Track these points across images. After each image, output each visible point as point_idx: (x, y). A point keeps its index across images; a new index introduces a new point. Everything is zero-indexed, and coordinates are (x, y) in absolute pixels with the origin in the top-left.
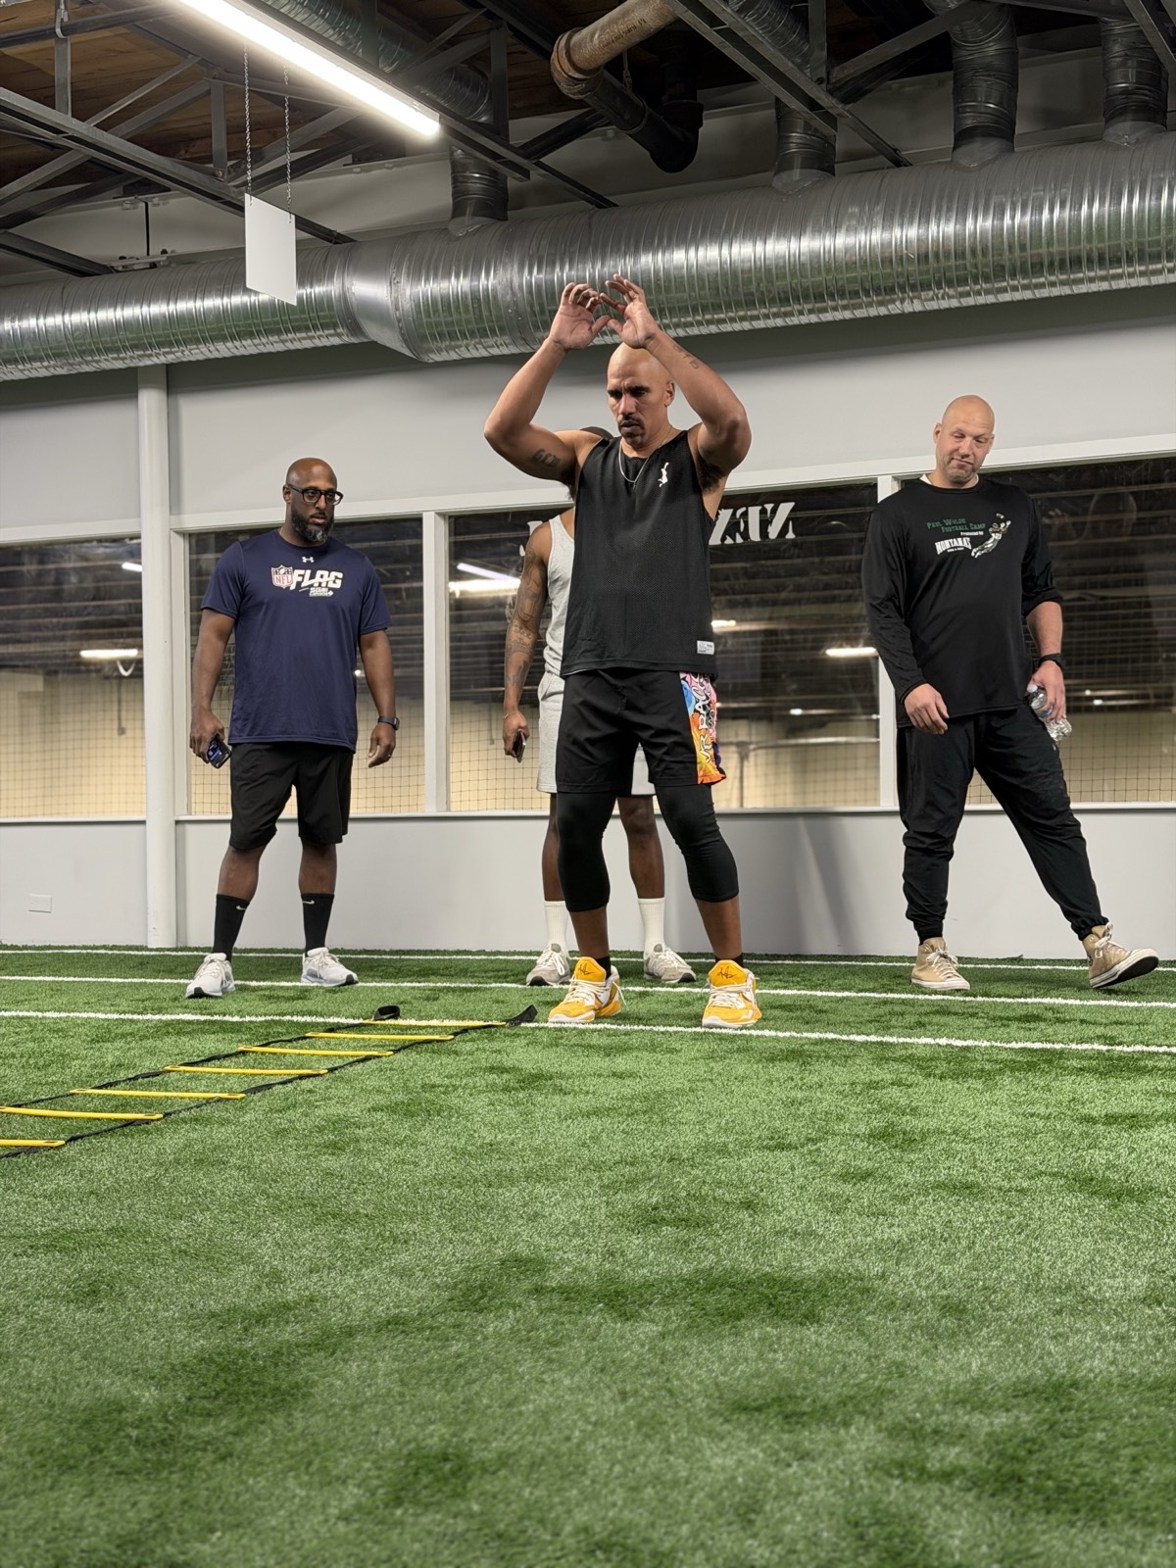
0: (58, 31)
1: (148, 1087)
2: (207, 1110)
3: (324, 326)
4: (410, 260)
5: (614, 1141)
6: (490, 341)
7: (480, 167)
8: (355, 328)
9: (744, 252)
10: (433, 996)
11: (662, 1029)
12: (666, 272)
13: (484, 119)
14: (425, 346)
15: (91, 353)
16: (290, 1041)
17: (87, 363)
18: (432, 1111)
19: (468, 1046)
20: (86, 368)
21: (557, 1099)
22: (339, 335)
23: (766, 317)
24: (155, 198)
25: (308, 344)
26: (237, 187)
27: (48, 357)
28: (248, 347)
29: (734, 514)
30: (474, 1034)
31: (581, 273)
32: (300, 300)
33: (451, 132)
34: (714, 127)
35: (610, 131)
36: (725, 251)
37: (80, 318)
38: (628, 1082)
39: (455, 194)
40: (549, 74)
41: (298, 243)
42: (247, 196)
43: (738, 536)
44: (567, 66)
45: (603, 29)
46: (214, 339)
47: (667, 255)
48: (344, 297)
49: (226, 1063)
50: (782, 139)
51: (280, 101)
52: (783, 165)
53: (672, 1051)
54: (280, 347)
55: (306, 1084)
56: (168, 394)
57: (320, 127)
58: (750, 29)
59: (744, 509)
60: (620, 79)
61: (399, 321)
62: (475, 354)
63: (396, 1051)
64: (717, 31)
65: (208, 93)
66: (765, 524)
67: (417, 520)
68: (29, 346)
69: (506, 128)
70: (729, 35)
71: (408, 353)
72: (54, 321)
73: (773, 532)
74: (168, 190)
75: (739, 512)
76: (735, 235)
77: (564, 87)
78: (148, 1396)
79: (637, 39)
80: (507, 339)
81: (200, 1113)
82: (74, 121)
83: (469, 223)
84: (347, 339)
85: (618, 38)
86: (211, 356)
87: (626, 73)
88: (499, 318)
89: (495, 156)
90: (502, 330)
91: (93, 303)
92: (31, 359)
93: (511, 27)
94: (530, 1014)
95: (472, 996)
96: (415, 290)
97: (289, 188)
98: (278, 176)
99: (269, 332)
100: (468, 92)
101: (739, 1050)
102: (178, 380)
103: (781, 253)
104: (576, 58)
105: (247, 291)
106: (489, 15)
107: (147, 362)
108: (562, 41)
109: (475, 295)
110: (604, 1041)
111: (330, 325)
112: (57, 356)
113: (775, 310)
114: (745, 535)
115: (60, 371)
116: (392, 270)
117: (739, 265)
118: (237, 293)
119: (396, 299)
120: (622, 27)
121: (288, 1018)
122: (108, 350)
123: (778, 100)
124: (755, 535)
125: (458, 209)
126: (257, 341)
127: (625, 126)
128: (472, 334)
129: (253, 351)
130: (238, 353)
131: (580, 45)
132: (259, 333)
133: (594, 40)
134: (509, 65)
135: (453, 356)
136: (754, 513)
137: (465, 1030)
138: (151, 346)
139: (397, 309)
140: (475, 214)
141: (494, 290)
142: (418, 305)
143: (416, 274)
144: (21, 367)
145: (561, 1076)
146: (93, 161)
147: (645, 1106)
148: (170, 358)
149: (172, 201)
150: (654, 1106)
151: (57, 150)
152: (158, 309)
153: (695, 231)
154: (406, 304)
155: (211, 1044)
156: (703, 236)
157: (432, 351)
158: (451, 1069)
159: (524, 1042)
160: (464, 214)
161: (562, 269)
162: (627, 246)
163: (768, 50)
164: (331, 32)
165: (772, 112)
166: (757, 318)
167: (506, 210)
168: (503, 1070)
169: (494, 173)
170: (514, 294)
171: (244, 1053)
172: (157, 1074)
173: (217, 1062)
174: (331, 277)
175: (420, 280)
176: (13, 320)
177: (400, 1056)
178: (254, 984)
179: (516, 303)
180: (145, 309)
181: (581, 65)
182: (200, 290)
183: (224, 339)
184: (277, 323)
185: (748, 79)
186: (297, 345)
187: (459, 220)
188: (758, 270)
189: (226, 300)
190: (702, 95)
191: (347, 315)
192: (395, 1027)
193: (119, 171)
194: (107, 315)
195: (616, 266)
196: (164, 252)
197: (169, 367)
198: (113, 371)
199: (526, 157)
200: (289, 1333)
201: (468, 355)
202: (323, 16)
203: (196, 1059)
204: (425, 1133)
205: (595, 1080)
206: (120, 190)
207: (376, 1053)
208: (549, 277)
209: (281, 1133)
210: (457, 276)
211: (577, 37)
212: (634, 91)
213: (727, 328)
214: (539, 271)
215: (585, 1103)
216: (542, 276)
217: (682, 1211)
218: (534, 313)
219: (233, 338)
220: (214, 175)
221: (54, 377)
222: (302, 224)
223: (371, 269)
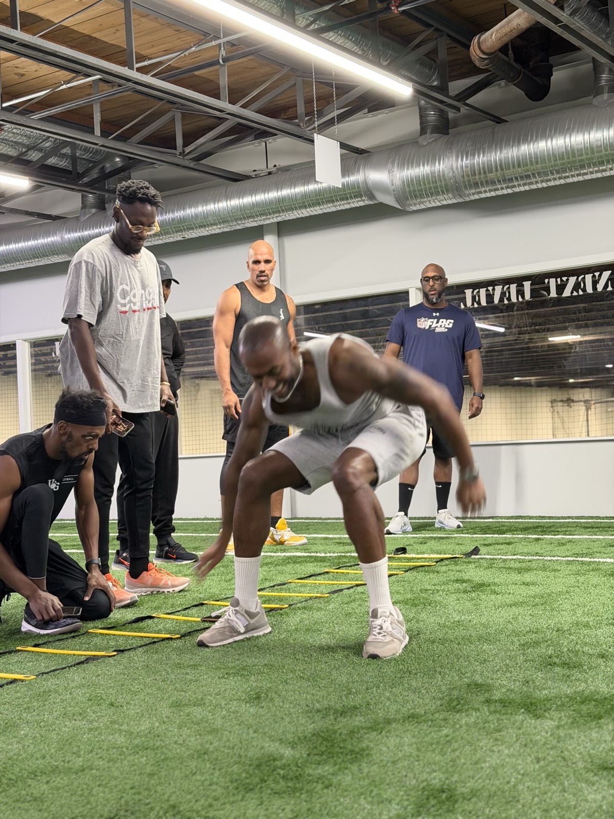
0: (221, 61)
1: (281, 591)
2: (310, 602)
3: (356, 197)
4: (399, 159)
5: (525, 619)
6: (441, 197)
7: (434, 108)
8: (371, 196)
9: (578, 139)
10: (424, 542)
11: (549, 558)
12: (536, 154)
13: (435, 83)
14: (408, 202)
15: (241, 219)
16: (351, 566)
17: (239, 224)
18: (427, 603)
19: (444, 568)
20: (238, 227)
21: (493, 597)
22: (363, 201)
23: (592, 173)
24: (270, 139)
25: (347, 207)
26: (310, 130)
27: (220, 223)
28: (317, 211)
29: (577, 279)
30: (447, 562)
31: (489, 158)
32: (343, 185)
33: (417, 91)
34: (559, 76)
35: (503, 83)
36: (567, 140)
37: (235, 202)
38: (531, 587)
39: (421, 123)
40: (470, 58)
41: (342, 155)
42: (315, 135)
43: (580, 290)
44: (478, 52)
45: (497, 31)
46: (301, 208)
47: (536, 144)
48: (365, 182)
49: (319, 578)
50: (597, 78)
51: (331, 85)
52: (598, 91)
53: (555, 570)
54: (334, 209)
55: (360, 589)
56: (279, 236)
57: (352, 96)
58: (577, 23)
59: (583, 276)
60: (507, 55)
61: (394, 191)
62: (434, 205)
63: (406, 571)
64: (559, 26)
65: (295, 84)
66: (595, 283)
67: (407, 293)
68: (211, 219)
69: (447, 87)
70: (566, 27)
71: (399, 207)
72: (223, 205)
73: (600, 287)
74: (276, 135)
75: (580, 278)
76: (573, 131)
77: (477, 63)
78: (288, 752)
79: (515, 34)
80: (450, 195)
81: (307, 605)
82: (230, 105)
83: (429, 137)
84: (368, 202)
85: (505, 35)
86: (299, 216)
87: (510, 52)
88: (446, 186)
89: (441, 102)
90: (448, 191)
91: (241, 194)
92: (212, 225)
93: (448, 35)
94: (476, 551)
95: (444, 541)
96: (402, 175)
97: (337, 128)
98: (331, 123)
99: (328, 202)
100: (426, 70)
101: (593, 570)
102: (284, 229)
103: (599, 138)
104: (483, 47)
105: (316, 182)
106: (437, 30)
107: (268, 222)
108: (476, 40)
109: (433, 173)
110: (518, 565)
111: (358, 195)
112: (224, 222)
113: (596, 169)
114: (584, 290)
115: (226, 230)
116: (390, 165)
117: (576, 147)
118: (311, 184)
119: (392, 180)
120: (507, 29)
121: (349, 554)
122: (249, 217)
123: (593, 58)
124: (589, 290)
125: (423, 131)
126: (322, 207)
127: (510, 80)
128: (432, 194)
129: (320, 212)
130: (312, 214)
131: (485, 41)
132: (323, 203)
133: (493, 37)
134: (448, 55)
135: (423, 207)
136: (589, 278)
137: (442, 560)
138: (270, 214)
139: (392, 185)
140: (432, 133)
141: (443, 171)
142: (403, 182)
143: (402, 166)
144: (207, 229)
145: (495, 584)
146: (239, 124)
147: (542, 600)
148: (279, 219)
149: (278, 140)
150: (546, 601)
151: (222, 120)
152: (273, 195)
153: (551, 131)
154: (398, 182)
155: (311, 568)
156: (555, 133)
157: (411, 205)
158: (435, 581)
159: (474, 566)
160: (426, 133)
161: (479, 157)
162: (514, 142)
163: (587, 33)
164: (356, 47)
165: (591, 64)
166: (586, 174)
167: (448, 129)
168: (463, 581)
169: (441, 111)
170: (453, 172)
171: (327, 573)
172: (284, 584)
173: (314, 577)
174: (358, 171)
175: (404, 169)
176: (203, 206)
177: (408, 574)
178: (331, 536)
179: (455, 177)
180: (266, 195)
181: (487, 51)
182: (293, 183)
183: (305, 207)
184: (332, 197)
185: (576, 49)
186: (342, 208)
187: (423, 136)
188: (586, 148)
189: (306, 188)
190: (552, 59)
191: (367, 191)
192: (405, 558)
193: (252, 128)
194: (248, 200)
195: (508, 153)
196: (275, 166)
197: (278, 223)
198: (251, 228)
199: (458, 101)
200: (358, 721)
201: (430, 206)
202: (351, 40)
203: (303, 576)
204: (423, 615)
205: (514, 587)
206: (252, 137)
207: (395, 573)
208: (472, 162)
209: (348, 615)
210: (424, 165)
211: (483, 37)
212: (515, 61)
213: (570, 180)
214: (466, 160)
215: (509, 599)
216: (468, 161)
217: (565, 658)
218: (464, 182)
219: (310, 206)
220: (299, 126)
221: (223, 233)
222: (343, 146)
223: (378, 166)
